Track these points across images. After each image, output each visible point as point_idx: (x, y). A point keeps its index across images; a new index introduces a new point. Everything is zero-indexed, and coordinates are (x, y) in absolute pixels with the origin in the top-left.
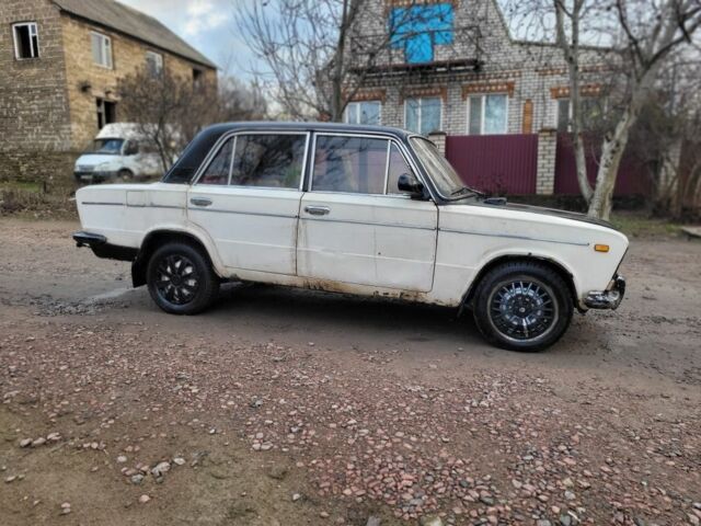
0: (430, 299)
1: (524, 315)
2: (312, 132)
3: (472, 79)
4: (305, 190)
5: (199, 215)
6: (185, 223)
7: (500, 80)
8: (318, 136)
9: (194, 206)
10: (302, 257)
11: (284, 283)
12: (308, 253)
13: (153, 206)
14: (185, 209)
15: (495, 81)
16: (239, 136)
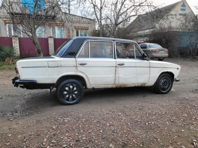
0: (147, 85)
1: (166, 85)
2: (114, 41)
3: (52, 21)
4: (115, 58)
5: (81, 68)
6: (76, 72)
9: (80, 66)
12: (119, 77)
14: (76, 67)
15: (59, 23)
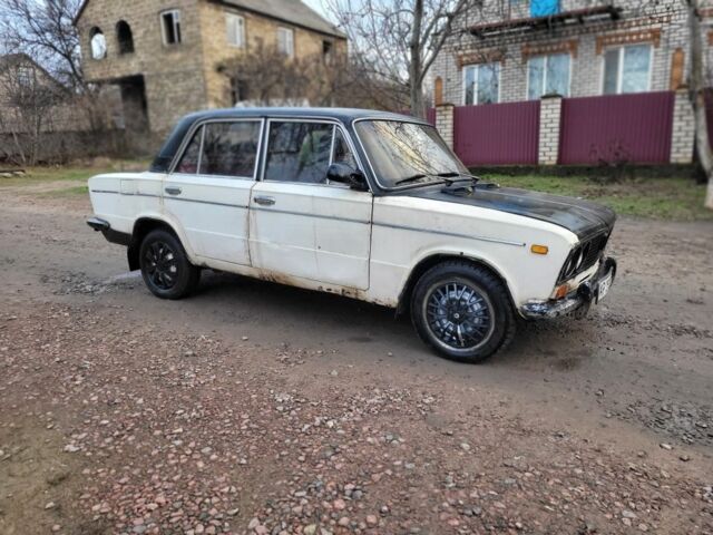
1: (458, 322)
2: (266, 118)
3: (608, 29)
4: (258, 179)
5: (171, 204)
6: (162, 212)
7: (643, 28)
8: (271, 123)
9: (168, 195)
10: (253, 248)
11: (244, 274)
12: (258, 243)
13: (139, 194)
14: (162, 197)
15: (637, 29)
16: (208, 124)
